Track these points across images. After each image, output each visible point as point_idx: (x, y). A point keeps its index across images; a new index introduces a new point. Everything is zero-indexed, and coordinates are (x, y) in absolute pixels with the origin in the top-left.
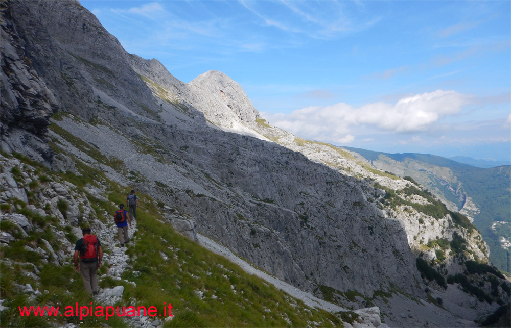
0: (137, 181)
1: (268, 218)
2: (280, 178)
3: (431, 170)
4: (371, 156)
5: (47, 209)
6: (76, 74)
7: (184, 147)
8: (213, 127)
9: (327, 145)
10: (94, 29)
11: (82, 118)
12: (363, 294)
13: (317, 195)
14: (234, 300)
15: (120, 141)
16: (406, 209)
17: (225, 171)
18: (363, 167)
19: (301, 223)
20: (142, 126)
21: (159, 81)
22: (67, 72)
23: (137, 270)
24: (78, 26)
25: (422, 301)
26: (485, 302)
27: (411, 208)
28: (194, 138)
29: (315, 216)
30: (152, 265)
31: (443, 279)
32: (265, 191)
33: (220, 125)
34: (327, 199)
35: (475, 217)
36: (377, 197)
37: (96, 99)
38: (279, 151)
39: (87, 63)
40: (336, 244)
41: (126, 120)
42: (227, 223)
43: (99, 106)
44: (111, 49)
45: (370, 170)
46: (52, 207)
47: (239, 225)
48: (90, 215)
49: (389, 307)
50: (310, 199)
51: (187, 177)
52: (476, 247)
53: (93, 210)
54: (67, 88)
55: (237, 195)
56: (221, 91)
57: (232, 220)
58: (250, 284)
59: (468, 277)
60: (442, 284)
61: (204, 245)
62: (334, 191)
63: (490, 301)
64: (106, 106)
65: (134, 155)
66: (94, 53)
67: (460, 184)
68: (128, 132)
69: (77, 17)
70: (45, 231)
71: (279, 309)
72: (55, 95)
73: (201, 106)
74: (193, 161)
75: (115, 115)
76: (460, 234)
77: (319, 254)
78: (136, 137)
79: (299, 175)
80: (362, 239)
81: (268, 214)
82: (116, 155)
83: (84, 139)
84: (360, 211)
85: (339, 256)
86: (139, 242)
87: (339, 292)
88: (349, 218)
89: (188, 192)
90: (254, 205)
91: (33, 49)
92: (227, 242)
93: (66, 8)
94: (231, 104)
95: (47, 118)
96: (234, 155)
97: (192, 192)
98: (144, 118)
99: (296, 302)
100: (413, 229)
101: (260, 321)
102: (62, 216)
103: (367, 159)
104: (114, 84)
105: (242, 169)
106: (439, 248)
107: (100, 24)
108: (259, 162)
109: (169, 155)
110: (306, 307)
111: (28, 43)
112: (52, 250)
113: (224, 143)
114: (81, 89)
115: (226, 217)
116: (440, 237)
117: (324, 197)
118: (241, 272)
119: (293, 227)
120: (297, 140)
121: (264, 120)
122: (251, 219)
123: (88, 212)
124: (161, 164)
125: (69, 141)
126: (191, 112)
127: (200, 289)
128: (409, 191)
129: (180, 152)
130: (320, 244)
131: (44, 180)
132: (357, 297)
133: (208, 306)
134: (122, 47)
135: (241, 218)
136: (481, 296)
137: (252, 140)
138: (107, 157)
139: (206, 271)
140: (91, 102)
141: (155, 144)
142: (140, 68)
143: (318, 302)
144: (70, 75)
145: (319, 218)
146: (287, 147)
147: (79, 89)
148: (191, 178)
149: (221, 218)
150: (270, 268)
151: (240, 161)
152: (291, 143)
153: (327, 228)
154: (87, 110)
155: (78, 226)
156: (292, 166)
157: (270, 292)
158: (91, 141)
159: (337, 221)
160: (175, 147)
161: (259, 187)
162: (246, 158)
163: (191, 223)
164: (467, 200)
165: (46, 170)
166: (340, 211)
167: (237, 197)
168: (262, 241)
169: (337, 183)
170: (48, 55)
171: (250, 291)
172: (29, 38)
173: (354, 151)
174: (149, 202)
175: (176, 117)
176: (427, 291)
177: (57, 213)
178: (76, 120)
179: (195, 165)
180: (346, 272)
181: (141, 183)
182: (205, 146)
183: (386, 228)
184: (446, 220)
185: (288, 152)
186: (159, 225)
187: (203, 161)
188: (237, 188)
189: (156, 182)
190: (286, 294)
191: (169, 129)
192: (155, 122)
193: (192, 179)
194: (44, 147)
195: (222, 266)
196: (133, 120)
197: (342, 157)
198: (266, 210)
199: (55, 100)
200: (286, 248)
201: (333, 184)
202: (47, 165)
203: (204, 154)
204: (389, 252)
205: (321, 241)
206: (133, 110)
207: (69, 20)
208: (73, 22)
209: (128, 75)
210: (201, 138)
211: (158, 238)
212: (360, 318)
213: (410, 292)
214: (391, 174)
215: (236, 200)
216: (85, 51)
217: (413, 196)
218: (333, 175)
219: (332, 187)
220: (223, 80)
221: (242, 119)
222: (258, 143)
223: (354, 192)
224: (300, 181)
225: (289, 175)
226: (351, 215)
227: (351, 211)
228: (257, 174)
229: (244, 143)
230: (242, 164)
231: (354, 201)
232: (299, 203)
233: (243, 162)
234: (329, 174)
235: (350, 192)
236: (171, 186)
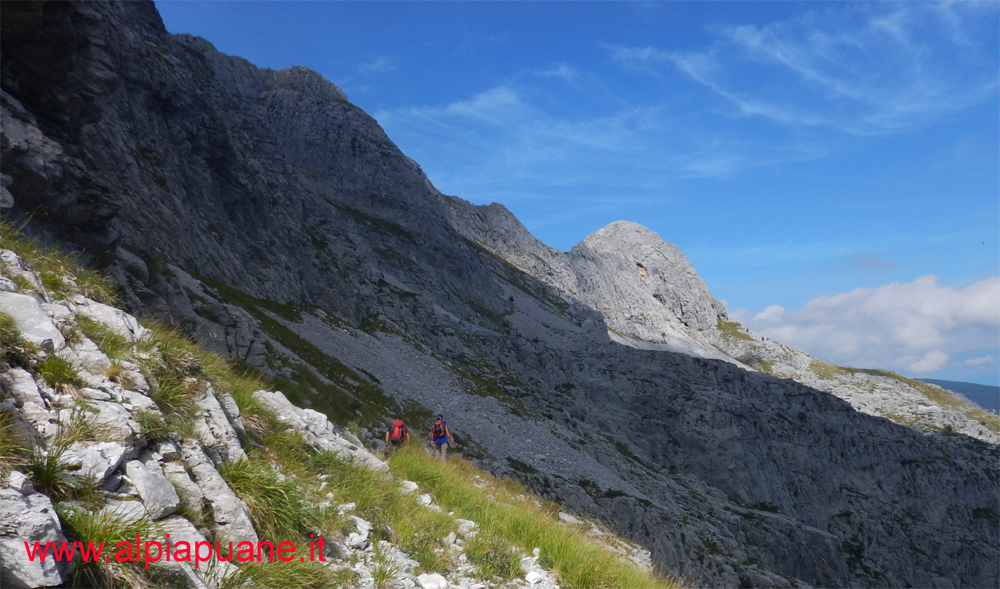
1: (772, 549)
2: (790, 454)
7: (564, 386)
8: (624, 343)
9: (889, 375)
10: (373, 147)
11: (343, 319)
13: (879, 492)
15: (426, 368)
17: (659, 437)
18: (983, 424)
19: (849, 563)
20: (472, 342)
21: (506, 249)
24: (342, 144)
28: (586, 365)
29: (880, 545)
32: (755, 484)
33: (638, 339)
34: (906, 502)
37: (376, 278)
38: (781, 392)
39: (359, 217)
42: (681, 563)
43: (380, 291)
44: (407, 187)
47: (710, 566)
50: (863, 501)
51: (578, 449)
54: (314, 252)
55: (694, 495)
56: (639, 265)
57: (694, 556)
62: (922, 481)
64: (396, 293)
65: (457, 399)
66: (373, 197)
68: (445, 349)
69: (340, 126)
73: (596, 299)
74: (587, 417)
75: (414, 311)
78: (460, 358)
79: (832, 445)
81: (772, 540)
82: (418, 397)
83: (347, 360)
84: (991, 532)
88: (968, 550)
89: (584, 484)
90: (738, 517)
93: (320, 110)
94: (662, 291)
96: (681, 400)
97: (594, 485)
98: (475, 327)
104: (414, 259)
105: (700, 433)
107: (386, 136)
108: (740, 416)
109: (536, 398)
113: (653, 375)
115: (678, 547)
117: (897, 498)
119: (829, 570)
120: (816, 365)
121: (738, 324)
122: (737, 552)
124: (519, 418)
126: (574, 313)
129: (558, 395)
134: (429, 181)
135: (714, 549)
137: (716, 368)
138: (398, 401)
140: (364, 283)
141: (502, 375)
142: (467, 223)
145: (891, 549)
147: (340, 255)
148: (588, 452)
151: (695, 414)
152: (802, 372)
153: (911, 573)
154: (355, 299)
156: (814, 425)
158: (362, 365)
159: (937, 557)
160: (545, 386)
161: (741, 474)
162: (709, 407)
166: (942, 531)
167: (694, 497)
169: (930, 463)
170: (274, 181)
175: (544, 324)
178: (331, 321)
179: (592, 424)
182: (610, 384)
185: (803, 391)
187: (607, 415)
188: (692, 476)
189: (509, 459)
191: (530, 348)
192: (499, 334)
193: (590, 454)
196: (453, 329)
197: (930, 402)
198: (766, 530)
201: (918, 466)
203: (610, 399)
206: (453, 312)
207: (324, 133)
208: (332, 135)
209: (442, 238)
210: (601, 365)
215: (694, 505)
216: (355, 193)
218: (917, 444)
219: (917, 472)
220: (641, 241)
221: (686, 325)
222: (730, 373)
223: (973, 485)
224: (836, 460)
225: (810, 447)
226: (972, 542)
227: (970, 530)
228: (736, 443)
229: (698, 374)
230: (700, 422)
231: (975, 508)
232: (839, 513)
233: (702, 416)
234: (907, 441)
235: (962, 484)
236: (546, 471)
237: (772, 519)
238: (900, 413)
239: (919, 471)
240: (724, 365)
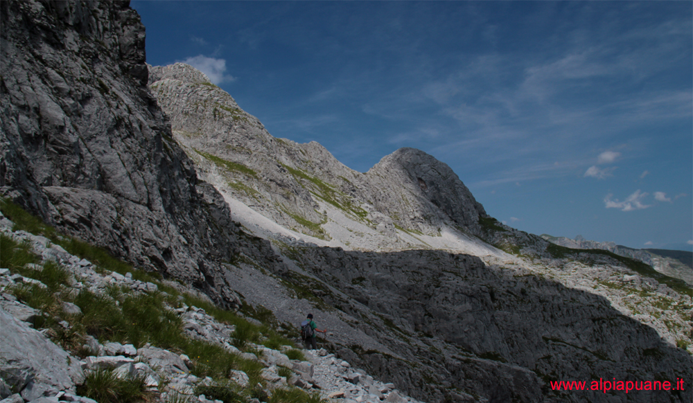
1: (481, 381)
2: (509, 319)
7: (358, 279)
10: (228, 113)
13: (577, 341)
15: (267, 285)
17: (419, 312)
20: (296, 253)
21: (321, 174)
24: (208, 113)
28: (374, 263)
29: (570, 376)
32: (483, 341)
33: (420, 233)
37: (237, 230)
38: (511, 274)
43: (240, 238)
47: (427, 390)
50: (563, 348)
51: (354, 327)
55: (434, 349)
56: (420, 179)
57: (417, 385)
62: (607, 332)
64: (249, 238)
65: (285, 302)
66: (228, 147)
68: (278, 270)
74: (369, 302)
75: (260, 248)
78: (288, 275)
79: (544, 310)
81: (481, 375)
82: (264, 304)
84: (656, 365)
88: (632, 377)
89: (354, 347)
90: (459, 362)
93: (192, 91)
94: (437, 198)
96: (432, 287)
97: (361, 348)
104: (256, 188)
105: (445, 309)
108: (471, 296)
113: (420, 268)
114: (220, 219)
115: (407, 380)
117: (589, 345)
119: (529, 394)
121: (495, 219)
122: (444, 382)
124: (320, 311)
126: (371, 219)
129: (351, 288)
135: (430, 380)
137: (465, 260)
138: (254, 307)
140: (231, 234)
141: (312, 283)
145: (578, 379)
147: (218, 219)
148: (360, 328)
151: (442, 296)
152: (542, 254)
154: (227, 246)
156: (532, 297)
160: (342, 282)
161: (473, 334)
162: (451, 292)
167: (434, 351)
169: (612, 319)
173: (668, 255)
175: (348, 229)
179: (371, 307)
182: (389, 276)
187: (385, 299)
188: (436, 338)
193: (361, 330)
198: (477, 369)
201: (604, 322)
203: (389, 287)
206: (284, 225)
207: (195, 106)
208: (201, 108)
209: (275, 172)
215: (431, 357)
216: (216, 145)
218: (604, 307)
219: (603, 326)
220: (421, 161)
221: (456, 221)
222: (475, 263)
223: (643, 333)
224: (548, 320)
225: (529, 312)
226: (635, 372)
227: (640, 364)
228: (469, 314)
229: (452, 266)
230: (445, 301)
231: (645, 348)
232: (542, 356)
233: (446, 297)
234: (596, 305)
235: (636, 332)
236: (333, 341)
237: (482, 363)
238: (611, 281)
239: (604, 325)
240: (470, 258)
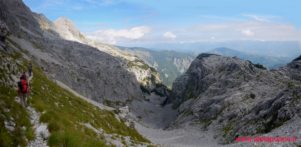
0: (34, 59)
1: (84, 74)
2: (89, 58)
3: (143, 53)
4: (123, 49)
5: (4, 66)
6: (15, 21)
7: (51, 46)
8: (63, 39)
9: (106, 45)
10: (22, 5)
11: (16, 36)
12: (122, 102)
13: (103, 64)
14: (70, 107)
15: (28, 44)
16: (136, 68)
17: (67, 55)
18: (120, 53)
19: (97, 76)
20: (36, 39)
22: (12, 20)
23: (32, 93)
24: (17, 5)
25: (143, 101)
26: (163, 97)
27: (137, 67)
28: (55, 43)
30: (38, 91)
31: (149, 91)
32: (83, 63)
33: (65, 38)
35: (158, 68)
36: (125, 64)
37: (21, 30)
38: (88, 48)
39: (19, 16)
40: (111, 83)
41: (31, 36)
42: (68, 76)
43: (21, 32)
44: (27, 11)
45: (123, 54)
46: (5, 66)
47: (73, 77)
48: (17, 70)
49: (132, 105)
50: (100, 66)
51: (52, 58)
52: (158, 78)
53: (18, 69)
54: (12, 25)
55: (72, 65)
56: (66, 24)
57: (70, 75)
58: (77, 101)
59: (157, 89)
60: (149, 93)
61: (59, 85)
62: (110, 62)
63: (164, 96)
64: (24, 32)
65: (33, 49)
66: (21, 13)
67: (152, 57)
68: (31, 41)
70: (3, 74)
71: (89, 111)
72: (8, 28)
73: (58, 31)
75: (27, 35)
76: (153, 74)
77: (105, 88)
78: (34, 42)
79: (96, 56)
80: (121, 80)
82: (27, 49)
83: (17, 42)
84: (120, 70)
85: (113, 88)
86: (34, 82)
87: (113, 102)
88: (116, 73)
89: (53, 63)
90: (79, 69)
91: (3, 14)
92: (68, 83)
94: (70, 29)
95: (6, 36)
96: (71, 49)
97: (54, 64)
98: (37, 36)
99: (96, 108)
100: (138, 75)
101: (81, 116)
102: (8, 69)
103: (121, 50)
105: (74, 55)
106: (147, 81)
108: (81, 52)
109: (46, 49)
110: (100, 109)
111: (2, 12)
112: (4, 81)
113: (67, 45)
115: (68, 74)
116: (147, 76)
117: (106, 65)
118: (74, 96)
119: (94, 77)
120: (95, 43)
121: (82, 35)
122: (77, 74)
123: (16, 69)
124: (43, 53)
125: (12, 43)
126: (54, 33)
127: (57, 102)
128: (136, 61)
129: (50, 48)
130: (105, 83)
131: (3, 57)
132: (120, 104)
133: (60, 109)
134: (30, 10)
135: (74, 74)
136: (161, 95)
138: (24, 50)
139: (59, 95)
140: (19, 30)
141: (40, 45)
142: (37, 17)
143: (105, 107)
144: (13, 21)
145: (104, 73)
146: (91, 46)
147: (16, 25)
148: (54, 58)
149: (66, 74)
150: (86, 94)
151: (73, 51)
152: (93, 44)
153: (107, 77)
154: (18, 33)
155: (13, 74)
156: (93, 53)
157: (85, 104)
159: (111, 74)
160: (48, 46)
161: (81, 61)
162: (75, 50)
163: (54, 76)
164: (155, 63)
165: (4, 53)
166: (112, 70)
168: (82, 83)
170: (7, 15)
171: (77, 103)
172: (2, 10)
174: (38, 67)
175: (49, 35)
176: (144, 97)
177: (7, 68)
178: (14, 36)
179: (56, 53)
180: (116, 94)
181: (35, 60)
182: (59, 46)
183: (129, 75)
184: (149, 70)
186: (42, 76)
187: (59, 51)
188: (72, 62)
189: (41, 59)
190: (92, 104)
191: (46, 40)
192: (41, 37)
194: (4, 45)
195: (66, 93)
196: (33, 36)
197: (112, 49)
198: (83, 71)
199: (8, 30)
200: (92, 86)
201: (109, 60)
202: (5, 51)
203: (59, 49)
204: (131, 84)
205: (105, 82)
206: (33, 33)
208: (15, 3)
209: (32, 20)
210: (58, 43)
211: (41, 81)
212: (121, 111)
213: (139, 98)
214: (130, 55)
215: (72, 67)
216: (18, 12)
217: (138, 62)
220: (66, 20)
221: (74, 35)
224: (97, 59)
225: (92, 57)
227: (116, 70)
228: (80, 56)
229: (75, 44)
232: (96, 68)
234: (107, 56)
